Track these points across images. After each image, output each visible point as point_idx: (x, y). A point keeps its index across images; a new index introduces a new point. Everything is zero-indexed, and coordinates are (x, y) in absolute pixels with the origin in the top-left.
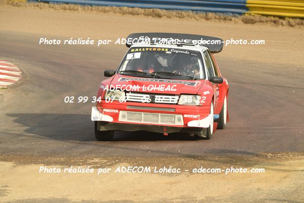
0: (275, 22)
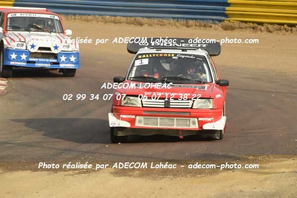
0: (253, 28)
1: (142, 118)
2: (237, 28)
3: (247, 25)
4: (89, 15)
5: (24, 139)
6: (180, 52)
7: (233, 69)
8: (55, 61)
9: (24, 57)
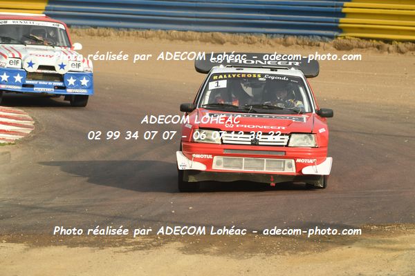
0: (378, 47)
1: (221, 158)
2: (356, 47)
3: (370, 43)
4: (149, 29)
5: (58, 201)
6: (268, 71)
7: (350, 104)
8: (60, 84)
9: (18, 78)
